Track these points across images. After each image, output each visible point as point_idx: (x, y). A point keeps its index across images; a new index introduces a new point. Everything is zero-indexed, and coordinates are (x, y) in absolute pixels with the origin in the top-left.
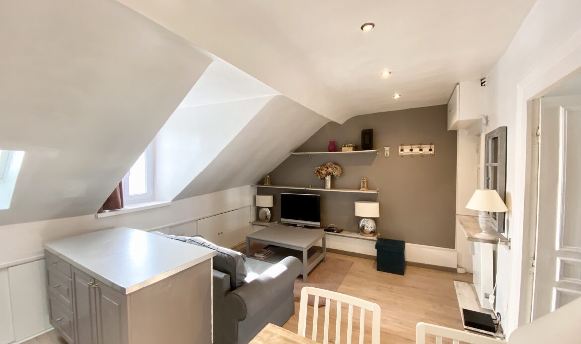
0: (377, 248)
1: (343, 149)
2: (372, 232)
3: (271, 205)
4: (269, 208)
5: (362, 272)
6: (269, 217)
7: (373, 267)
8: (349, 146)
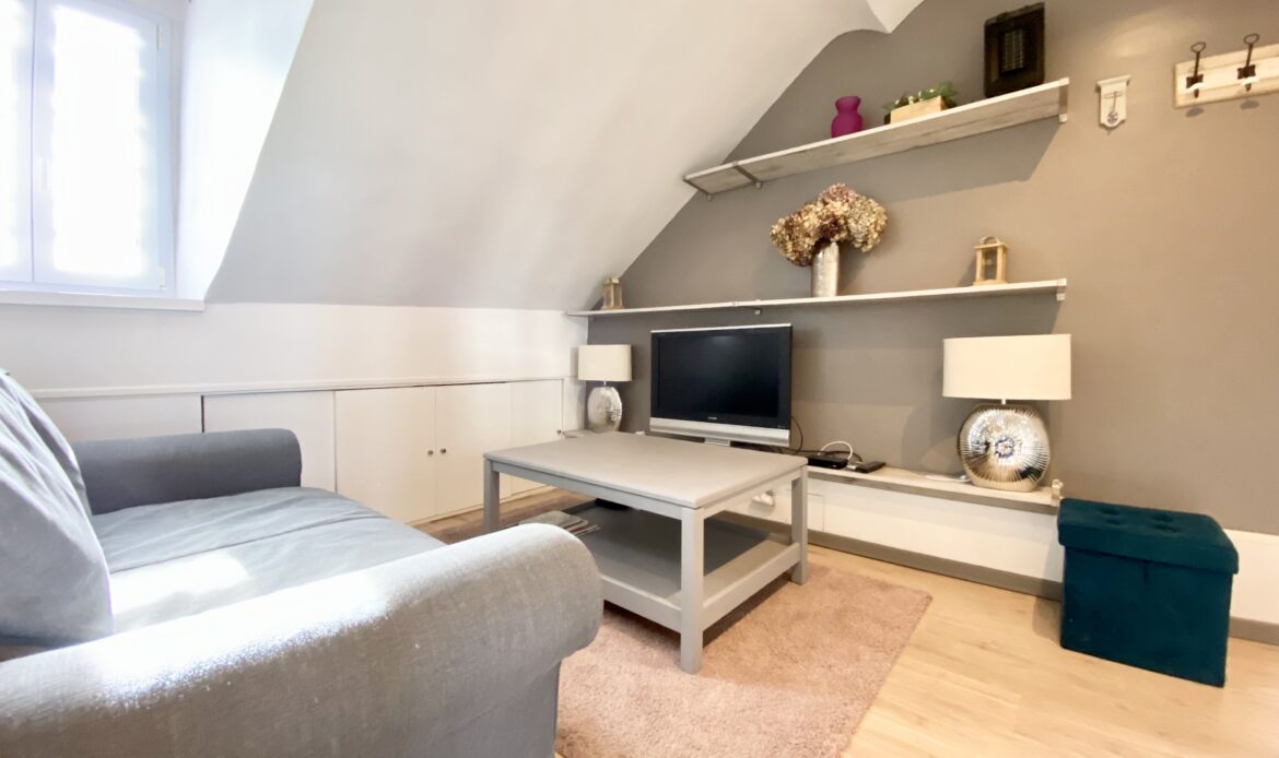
0: (1062, 540)
1: (895, 114)
2: (1024, 474)
3: (623, 375)
4: (621, 387)
5: (983, 647)
6: (618, 418)
7: (1036, 628)
8: (928, 97)
